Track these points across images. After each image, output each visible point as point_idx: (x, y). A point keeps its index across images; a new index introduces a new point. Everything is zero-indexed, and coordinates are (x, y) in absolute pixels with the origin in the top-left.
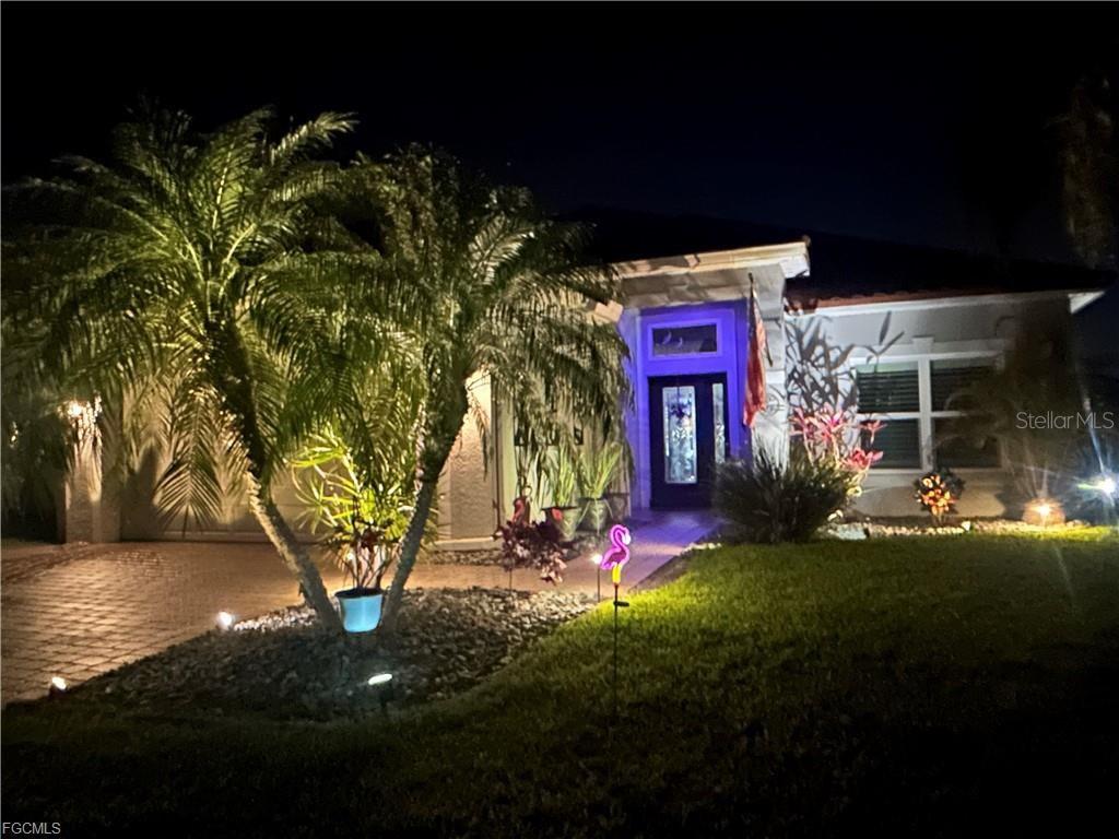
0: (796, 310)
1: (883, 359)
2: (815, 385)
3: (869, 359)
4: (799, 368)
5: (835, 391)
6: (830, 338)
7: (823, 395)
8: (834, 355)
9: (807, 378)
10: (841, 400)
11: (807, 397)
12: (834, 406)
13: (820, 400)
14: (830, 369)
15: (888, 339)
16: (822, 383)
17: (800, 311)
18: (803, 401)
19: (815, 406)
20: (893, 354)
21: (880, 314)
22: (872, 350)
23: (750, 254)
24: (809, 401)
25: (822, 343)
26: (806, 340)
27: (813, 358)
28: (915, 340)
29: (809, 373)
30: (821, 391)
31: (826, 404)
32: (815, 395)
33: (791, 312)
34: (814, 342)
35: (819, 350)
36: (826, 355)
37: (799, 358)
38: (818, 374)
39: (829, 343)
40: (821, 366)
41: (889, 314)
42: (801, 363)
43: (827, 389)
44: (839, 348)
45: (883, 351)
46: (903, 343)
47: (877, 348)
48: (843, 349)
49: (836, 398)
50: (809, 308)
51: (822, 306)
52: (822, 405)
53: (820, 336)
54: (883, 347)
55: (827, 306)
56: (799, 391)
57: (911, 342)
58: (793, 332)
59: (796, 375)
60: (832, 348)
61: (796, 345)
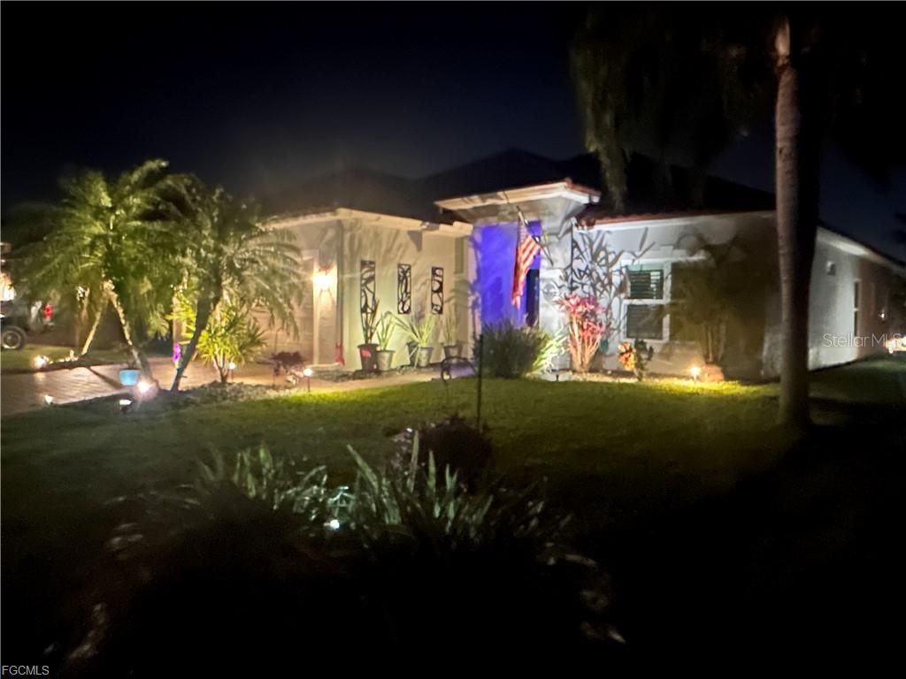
0: (583, 226)
1: (642, 261)
2: (599, 279)
3: (634, 261)
4: (590, 266)
5: (610, 283)
6: (610, 246)
7: (604, 286)
8: (611, 258)
9: (594, 274)
10: (613, 289)
11: (593, 286)
12: (609, 293)
13: (601, 289)
14: (608, 268)
15: (645, 247)
16: (603, 277)
17: (586, 227)
18: (591, 290)
19: (598, 293)
20: (648, 258)
21: (640, 230)
22: (634, 255)
23: (534, 191)
24: (595, 289)
25: (605, 249)
26: (595, 246)
27: (598, 259)
28: (663, 248)
29: (595, 270)
30: (602, 282)
31: (605, 292)
32: (598, 286)
33: (580, 227)
34: (601, 248)
35: (602, 254)
36: (606, 258)
37: (590, 259)
38: (601, 271)
39: (609, 249)
40: (603, 266)
41: (647, 229)
42: (591, 262)
43: (606, 281)
44: (614, 253)
45: (641, 255)
46: (654, 250)
47: (638, 254)
48: (617, 253)
49: (611, 288)
50: (590, 225)
51: (598, 224)
52: (602, 293)
53: (604, 244)
54: (641, 253)
55: (601, 224)
56: (589, 283)
57: (659, 250)
58: (587, 241)
59: (588, 272)
60: (610, 253)
61: (589, 251)
